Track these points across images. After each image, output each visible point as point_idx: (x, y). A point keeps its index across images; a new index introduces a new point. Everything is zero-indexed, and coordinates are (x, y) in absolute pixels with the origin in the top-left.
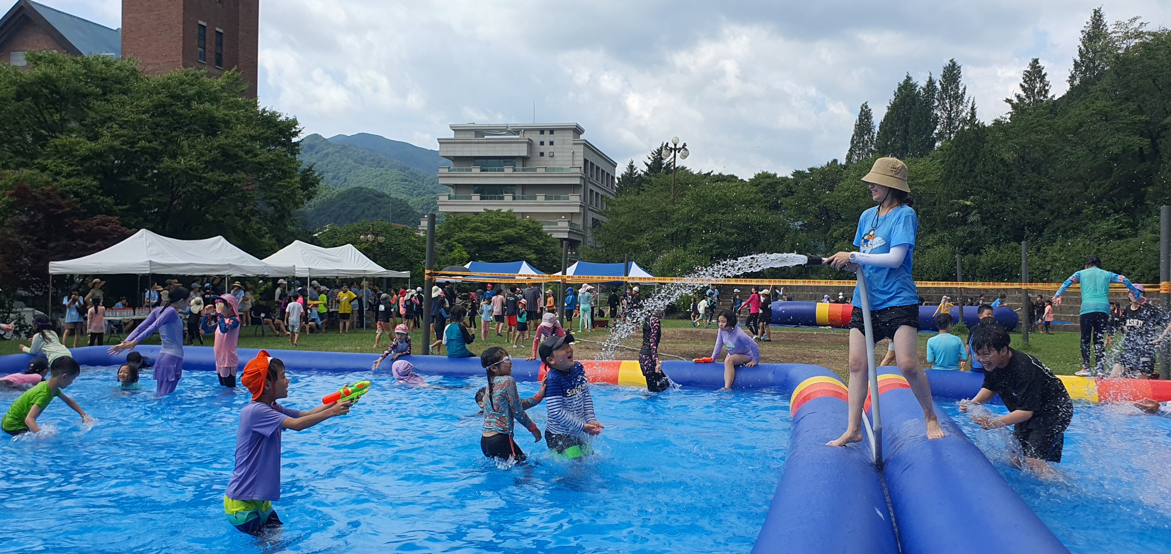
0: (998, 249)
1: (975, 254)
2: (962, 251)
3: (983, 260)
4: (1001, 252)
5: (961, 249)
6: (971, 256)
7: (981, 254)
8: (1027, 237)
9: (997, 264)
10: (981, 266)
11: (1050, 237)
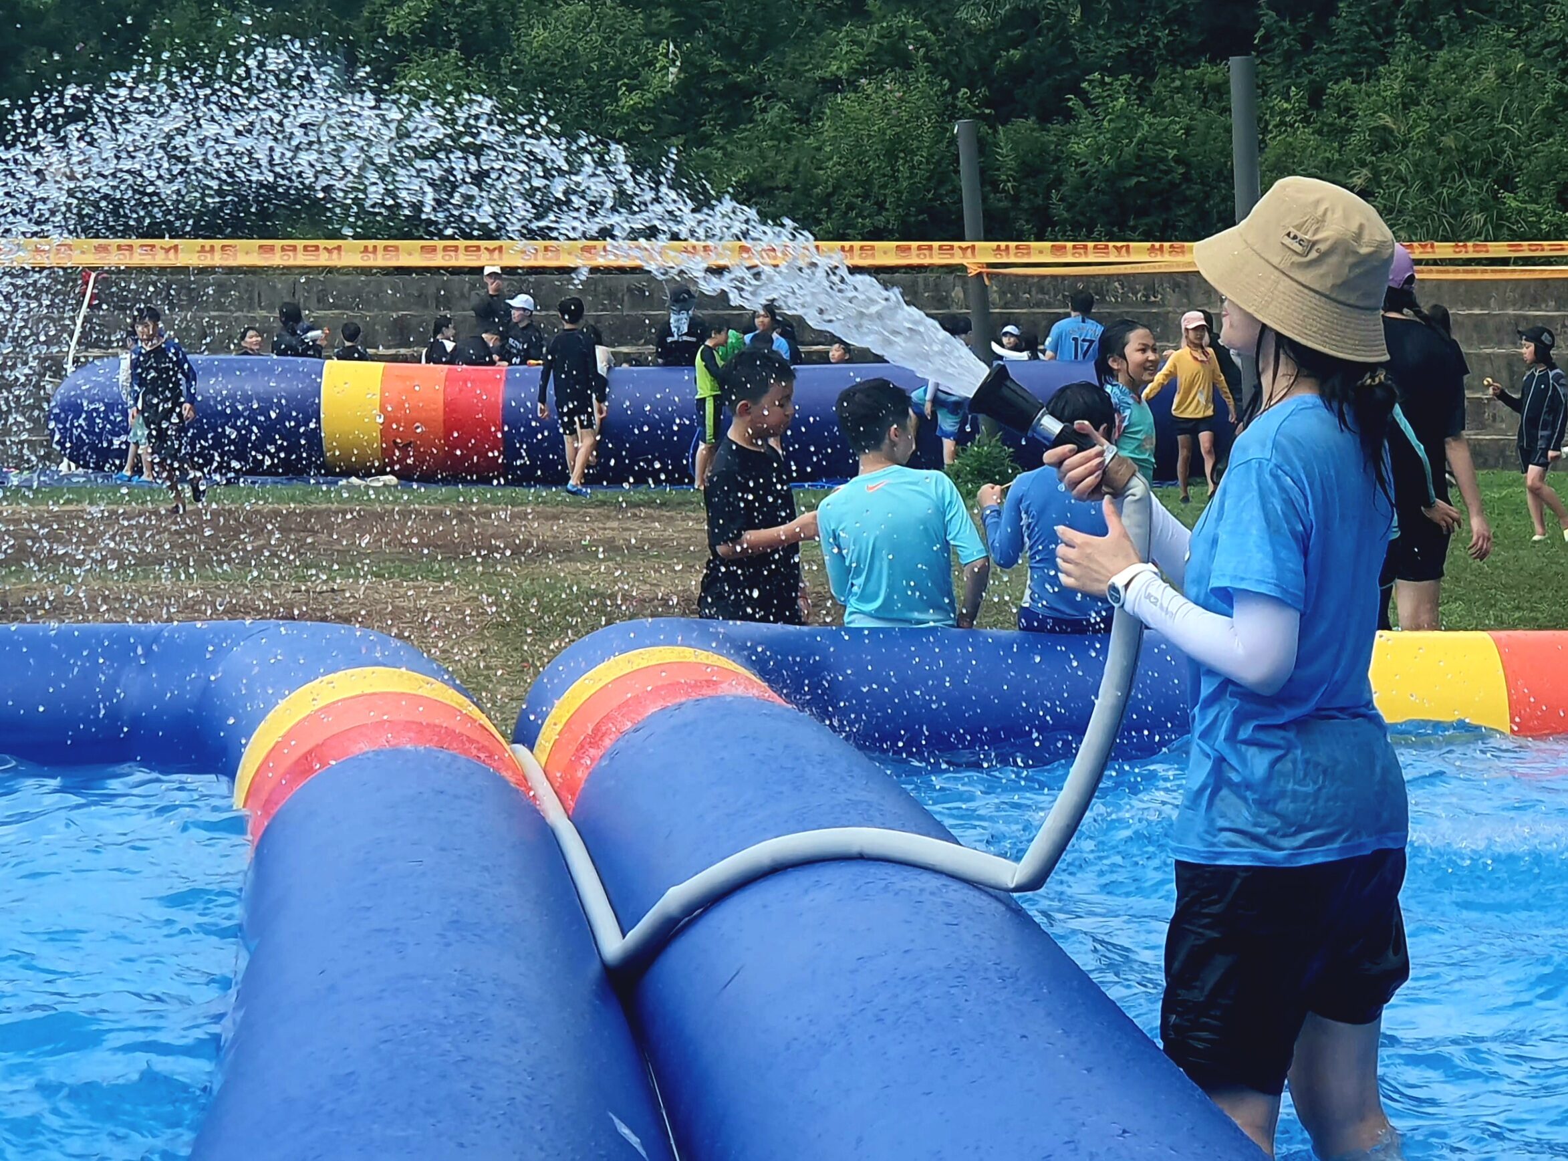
0: (1142, 93)
1: (1044, 119)
2: (986, 102)
3: (1078, 147)
4: (1157, 108)
5: (983, 91)
6: (1025, 125)
7: (1069, 115)
8: (1266, 39)
9: (1142, 164)
10: (1072, 175)
11: (1361, 37)
